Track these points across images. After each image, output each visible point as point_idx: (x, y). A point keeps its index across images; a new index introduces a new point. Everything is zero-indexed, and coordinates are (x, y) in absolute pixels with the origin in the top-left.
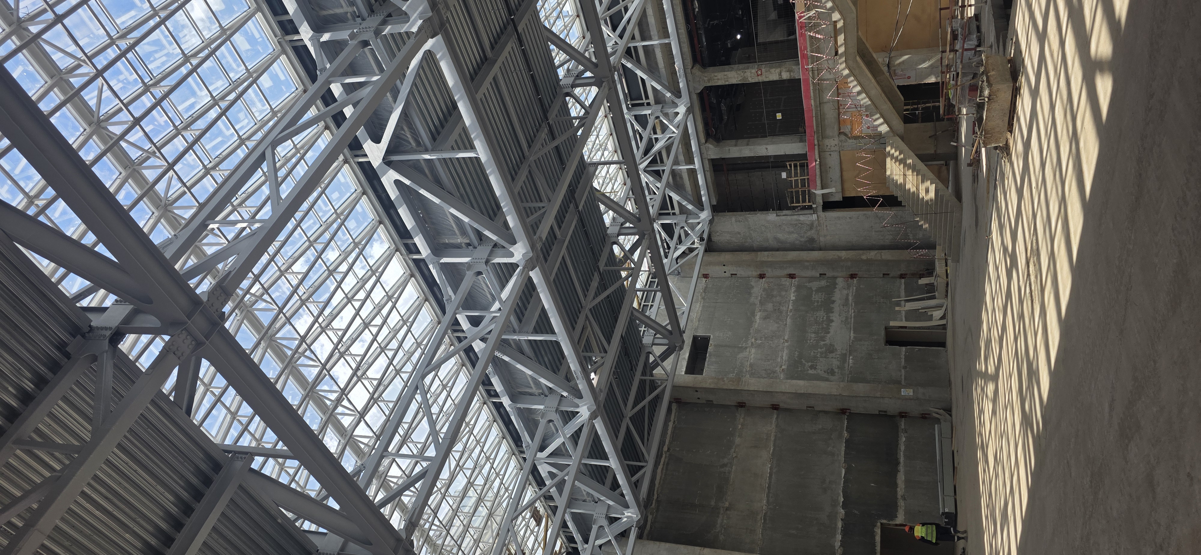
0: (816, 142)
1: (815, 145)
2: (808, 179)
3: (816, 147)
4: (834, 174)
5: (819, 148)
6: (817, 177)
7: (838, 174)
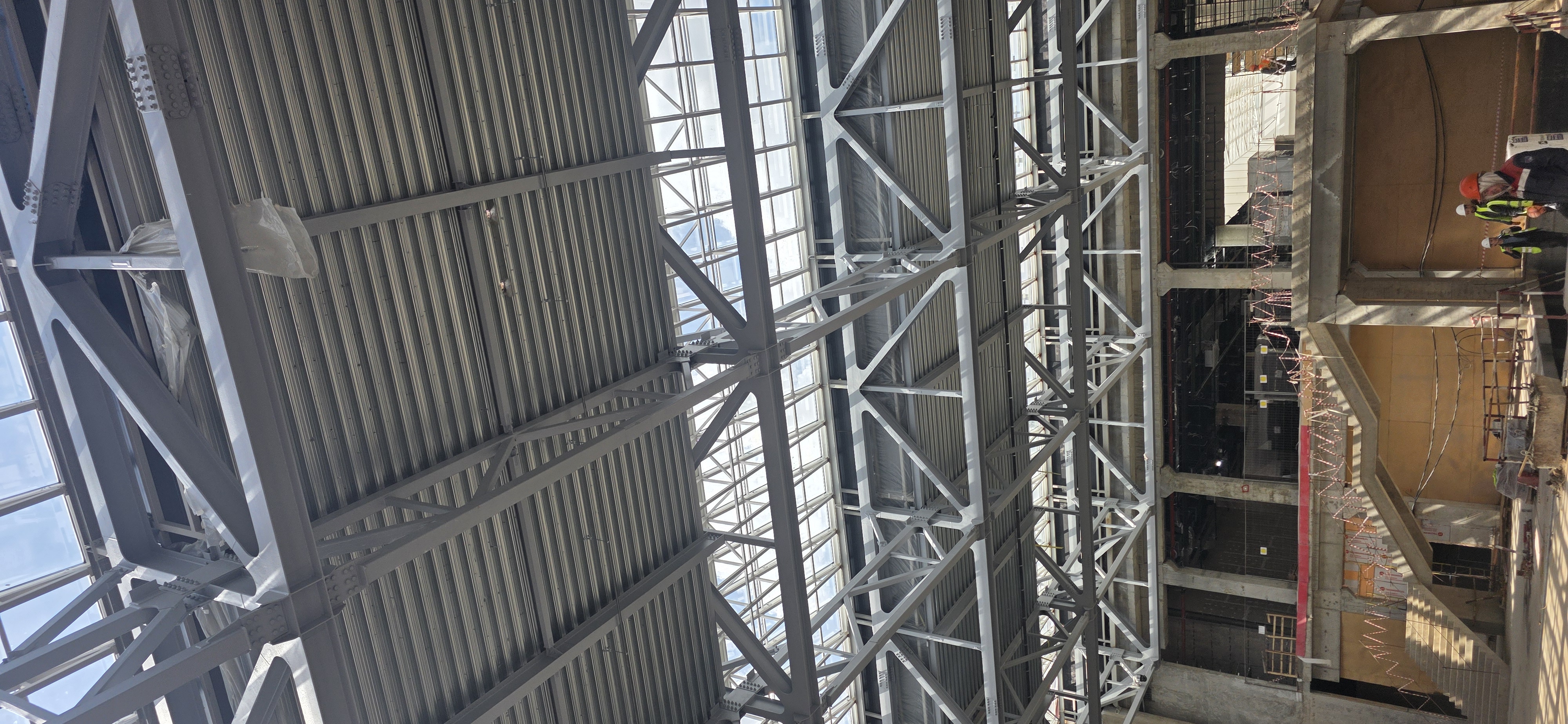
0: (1310, 592)
1: (1308, 595)
2: (1294, 642)
3: (1310, 598)
4: (1331, 642)
5: (1313, 602)
6: (1307, 640)
7: (1337, 643)
